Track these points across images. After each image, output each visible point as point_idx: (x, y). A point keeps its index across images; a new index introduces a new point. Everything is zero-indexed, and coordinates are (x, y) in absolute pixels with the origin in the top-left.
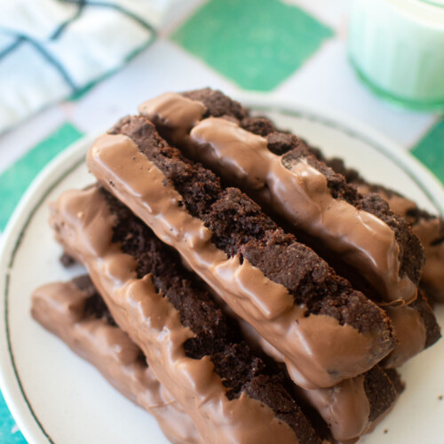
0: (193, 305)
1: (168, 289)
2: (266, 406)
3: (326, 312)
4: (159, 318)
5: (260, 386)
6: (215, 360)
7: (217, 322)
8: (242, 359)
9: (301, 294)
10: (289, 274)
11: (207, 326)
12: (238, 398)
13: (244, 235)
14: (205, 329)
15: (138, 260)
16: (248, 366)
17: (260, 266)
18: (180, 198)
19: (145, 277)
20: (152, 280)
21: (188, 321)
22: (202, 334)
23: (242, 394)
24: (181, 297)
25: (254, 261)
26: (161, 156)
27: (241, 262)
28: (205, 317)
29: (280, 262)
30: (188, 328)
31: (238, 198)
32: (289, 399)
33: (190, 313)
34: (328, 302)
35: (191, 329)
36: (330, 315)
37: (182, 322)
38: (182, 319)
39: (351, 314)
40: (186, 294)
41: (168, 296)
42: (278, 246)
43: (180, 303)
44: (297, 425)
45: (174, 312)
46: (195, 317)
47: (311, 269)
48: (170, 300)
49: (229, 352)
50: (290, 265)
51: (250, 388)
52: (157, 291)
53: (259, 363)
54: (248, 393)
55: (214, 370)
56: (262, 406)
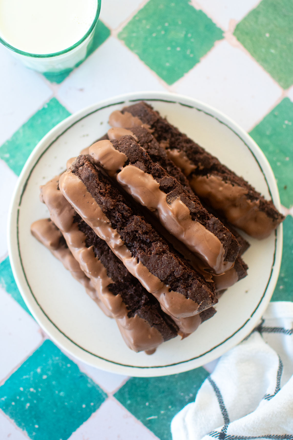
0: (114, 266)
1: (101, 255)
2: (147, 322)
3: (180, 291)
4: (96, 273)
5: (145, 312)
6: (123, 297)
7: (126, 275)
8: (137, 295)
9: (167, 280)
10: (162, 272)
11: (121, 277)
12: (133, 316)
13: (141, 243)
14: (119, 279)
15: (87, 236)
16: (140, 299)
17: (147, 266)
18: (108, 221)
19: (89, 248)
20: (93, 249)
21: (110, 274)
22: (118, 281)
23: (136, 315)
24: (108, 260)
25: (144, 263)
26: (99, 195)
27: (138, 262)
28: (120, 272)
29: (158, 265)
30: (110, 278)
31: (139, 223)
32: (159, 318)
33: (112, 270)
34: (181, 286)
35: (112, 279)
36: (181, 293)
37: (107, 274)
38: (108, 273)
39: (192, 294)
40: (111, 259)
41: (101, 260)
42: (157, 256)
43: (107, 264)
44: (162, 330)
45: (104, 269)
46: (114, 272)
47: (174, 270)
48: (102, 262)
49: (131, 291)
50: (163, 267)
51: (140, 313)
52: (96, 256)
53: (146, 298)
54: (138, 315)
55: (123, 301)
56: (145, 322)
